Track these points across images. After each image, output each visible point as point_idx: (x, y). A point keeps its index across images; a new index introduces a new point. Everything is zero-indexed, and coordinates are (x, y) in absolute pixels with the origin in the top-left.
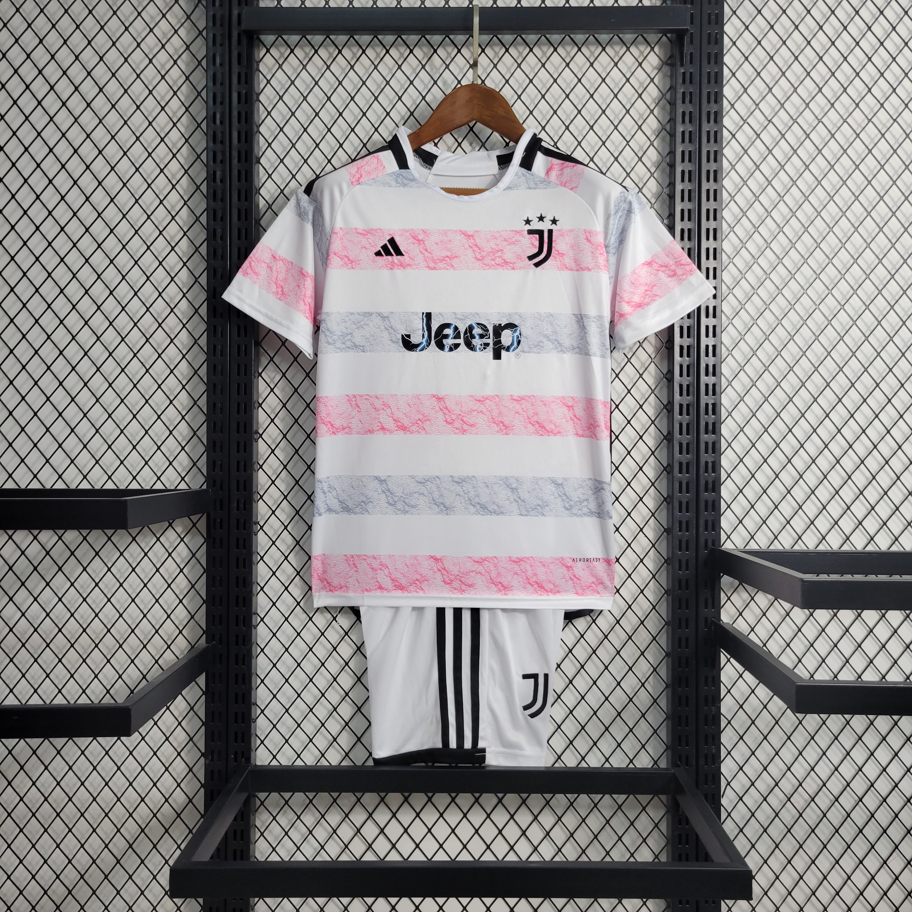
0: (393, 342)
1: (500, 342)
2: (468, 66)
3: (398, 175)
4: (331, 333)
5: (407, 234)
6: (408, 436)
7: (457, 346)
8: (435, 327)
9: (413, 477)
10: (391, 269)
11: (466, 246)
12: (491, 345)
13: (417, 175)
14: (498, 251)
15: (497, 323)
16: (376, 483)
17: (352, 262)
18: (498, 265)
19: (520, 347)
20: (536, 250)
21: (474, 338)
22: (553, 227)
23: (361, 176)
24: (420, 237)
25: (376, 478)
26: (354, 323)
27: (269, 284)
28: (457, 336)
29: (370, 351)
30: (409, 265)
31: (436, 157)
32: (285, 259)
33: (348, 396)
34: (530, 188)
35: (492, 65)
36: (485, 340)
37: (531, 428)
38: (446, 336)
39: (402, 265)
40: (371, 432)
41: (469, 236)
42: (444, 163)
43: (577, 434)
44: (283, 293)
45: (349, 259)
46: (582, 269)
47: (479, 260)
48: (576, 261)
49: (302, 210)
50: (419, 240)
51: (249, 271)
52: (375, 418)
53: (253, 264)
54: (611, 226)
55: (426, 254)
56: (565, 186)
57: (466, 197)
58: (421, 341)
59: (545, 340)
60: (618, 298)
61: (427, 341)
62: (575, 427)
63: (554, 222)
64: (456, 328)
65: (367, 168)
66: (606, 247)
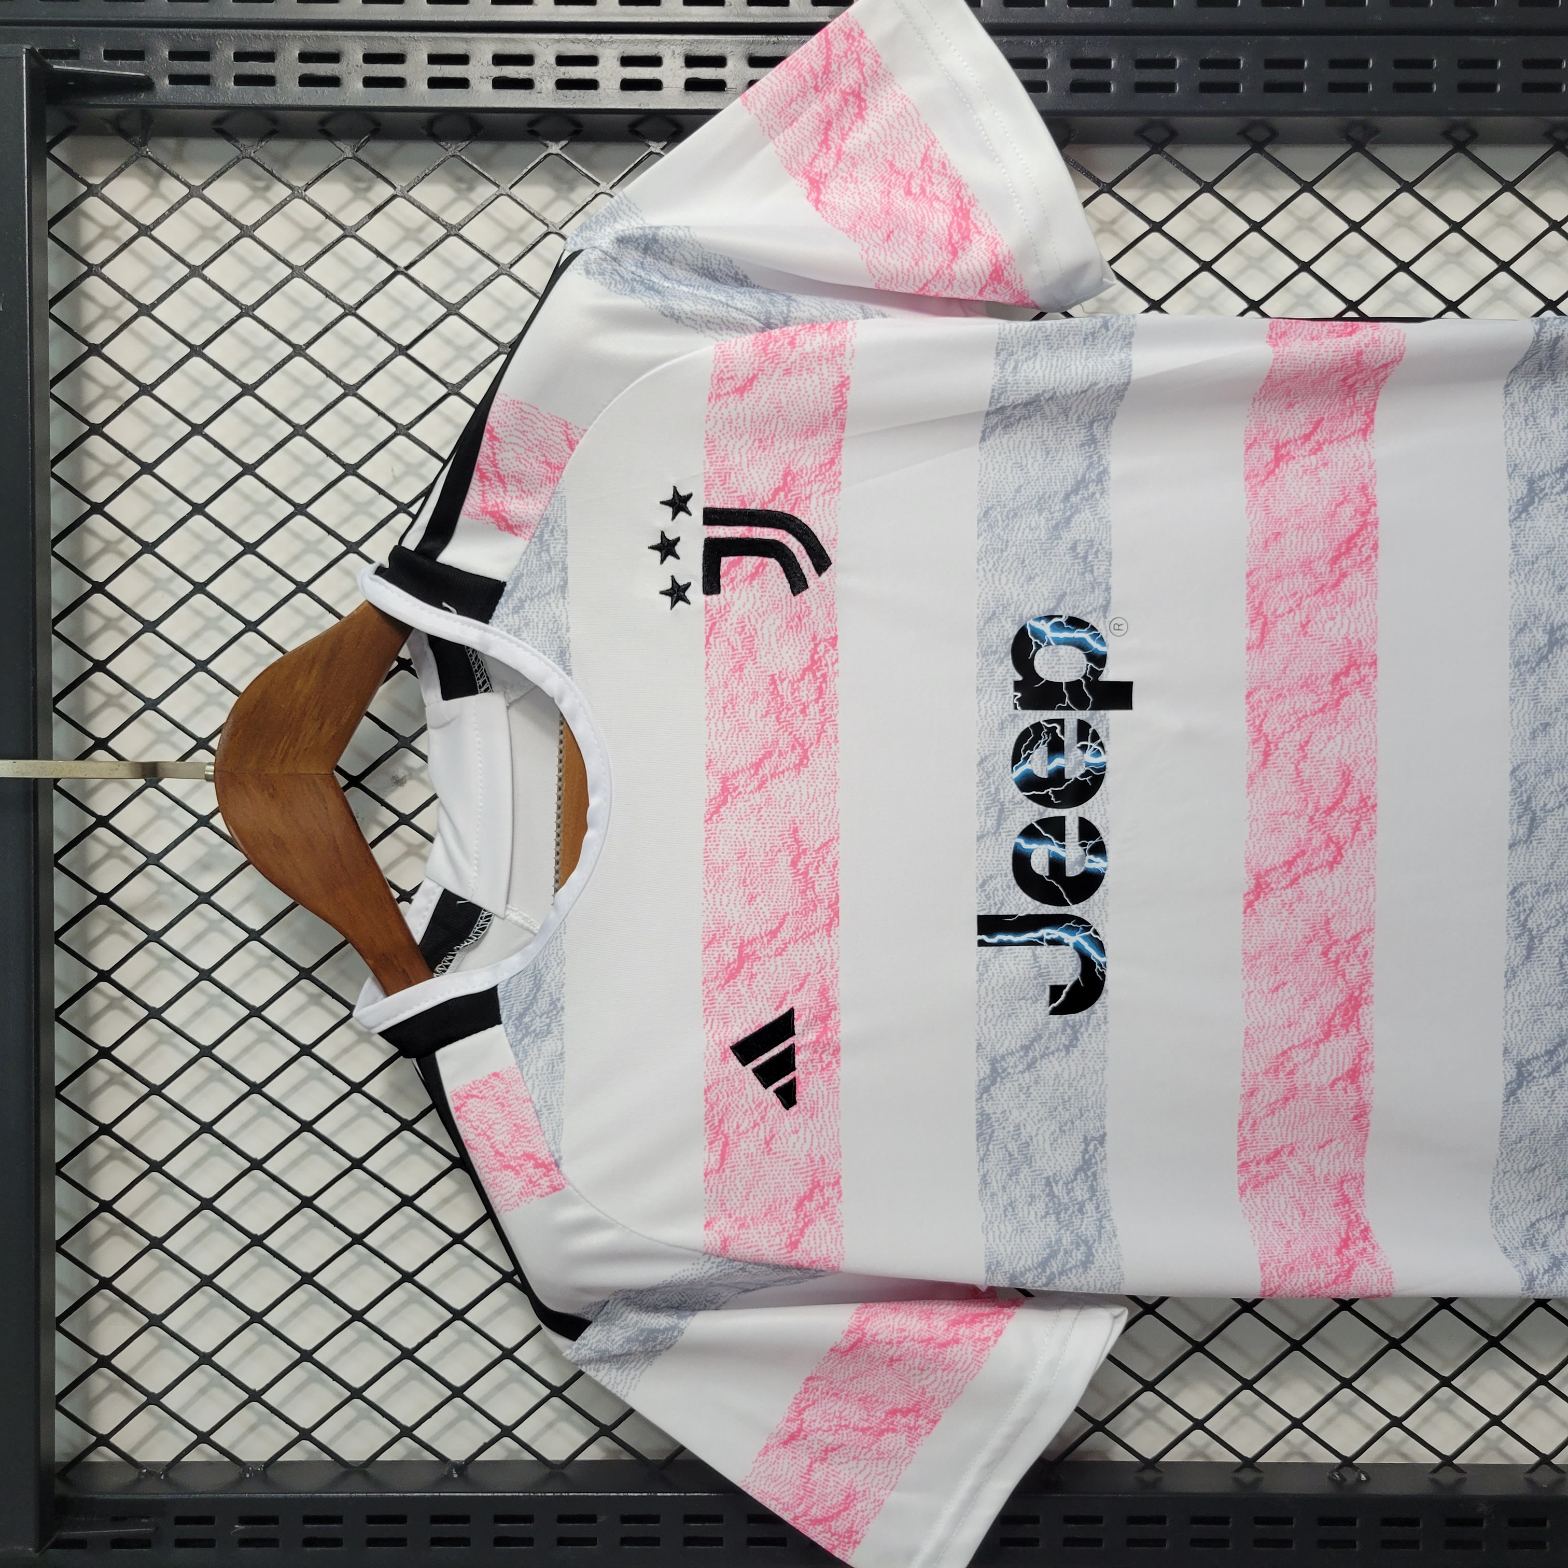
0: (1074, 1041)
1: (1074, 686)
2: (151, 792)
3: (523, 1030)
4: (1053, 1255)
5: (721, 998)
6: (1378, 990)
7: (1088, 830)
8: (1026, 905)
9: (1511, 974)
10: (837, 1051)
11: (758, 798)
12: (1084, 715)
13: (515, 963)
14: (775, 693)
15: (1011, 695)
16: (1530, 1096)
17: (816, 1185)
18: (820, 691)
19: (1091, 620)
20: (773, 564)
21: (1060, 772)
22: (696, 507)
23: (529, 1156)
24: (731, 954)
25: (1511, 1093)
26: (1013, 1174)
27: (880, 1456)
28: (1056, 828)
29: (1101, 1117)
30: (823, 992)
31: (448, 899)
32: (798, 1401)
33: (1242, 1190)
34: (563, 587)
35: (149, 715)
36: (1069, 736)
37: (1354, 582)
38: (1057, 865)
39: (824, 1017)
40: (1361, 1114)
41: (725, 789)
42: (470, 871)
43: (1365, 431)
44: (914, 1410)
45: (809, 1197)
46: (841, 407)
47: (805, 756)
48: (811, 431)
49: (635, 1347)
50: (742, 959)
51: (840, 1525)
52: (1319, 1100)
53: (816, 1512)
54: (702, 308)
55: (786, 933)
56: (561, 468)
57: (594, 801)
58: (1070, 951)
59: (1068, 537)
60: (933, 290)
61: (1072, 930)
62: (1341, 439)
63: (678, 504)
64: (1030, 833)
65: (502, 1136)
66: (768, 325)
